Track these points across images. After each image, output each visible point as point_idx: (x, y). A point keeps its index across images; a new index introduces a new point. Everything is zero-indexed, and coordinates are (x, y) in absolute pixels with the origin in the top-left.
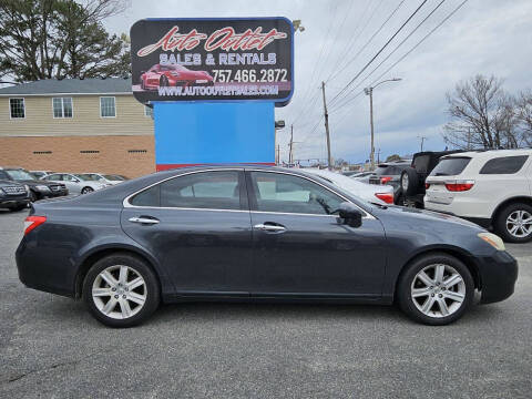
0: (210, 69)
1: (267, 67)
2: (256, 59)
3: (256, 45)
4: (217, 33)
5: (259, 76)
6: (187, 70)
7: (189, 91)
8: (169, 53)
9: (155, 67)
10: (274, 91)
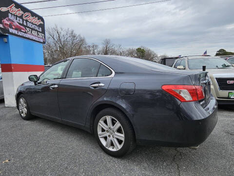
0: (25, 26)
1: (40, 32)
2: (37, 28)
3: (36, 23)
4: (27, 14)
5: (38, 34)
6: (18, 24)
7: (20, 34)
8: (12, 14)
9: (7, 18)
10: (42, 41)
